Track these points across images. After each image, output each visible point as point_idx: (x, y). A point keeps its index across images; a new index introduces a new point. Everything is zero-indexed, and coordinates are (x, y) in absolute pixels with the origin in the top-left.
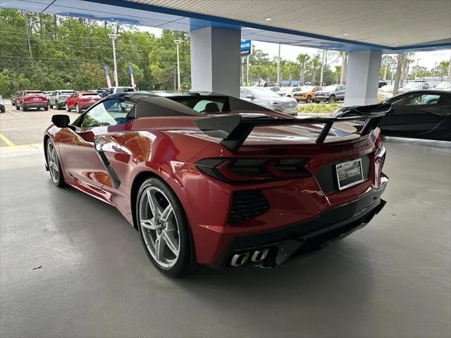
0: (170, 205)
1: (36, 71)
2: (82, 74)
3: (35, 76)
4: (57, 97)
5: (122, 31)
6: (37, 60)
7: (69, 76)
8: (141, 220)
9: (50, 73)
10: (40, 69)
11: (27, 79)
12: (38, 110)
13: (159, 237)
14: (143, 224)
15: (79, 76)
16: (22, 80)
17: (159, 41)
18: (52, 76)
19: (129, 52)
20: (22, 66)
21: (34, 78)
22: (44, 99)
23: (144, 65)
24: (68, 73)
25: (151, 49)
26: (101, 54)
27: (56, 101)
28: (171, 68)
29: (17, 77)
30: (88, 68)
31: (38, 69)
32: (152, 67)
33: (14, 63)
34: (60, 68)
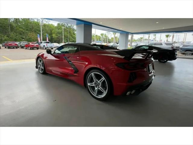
0: (103, 77)
1: (11, 35)
2: (29, 36)
3: (11, 36)
4: (21, 44)
5: (43, 23)
6: (12, 31)
7: (24, 37)
8: (88, 83)
9: (17, 36)
10: (13, 34)
11: (8, 37)
12: (13, 48)
13: (96, 89)
14: (89, 84)
15: (27, 37)
16: (6, 38)
17: (56, 27)
18: (17, 37)
19: (46, 30)
20: (6, 33)
21: (10, 37)
22: (16, 44)
23: (51, 34)
24: (23, 36)
25: (53, 29)
26: (36, 30)
27: (21, 45)
28: (60, 36)
29: (4, 36)
30: (31, 35)
31: (12, 34)
32: (53, 35)
33: (3, 32)
34: (21, 34)
